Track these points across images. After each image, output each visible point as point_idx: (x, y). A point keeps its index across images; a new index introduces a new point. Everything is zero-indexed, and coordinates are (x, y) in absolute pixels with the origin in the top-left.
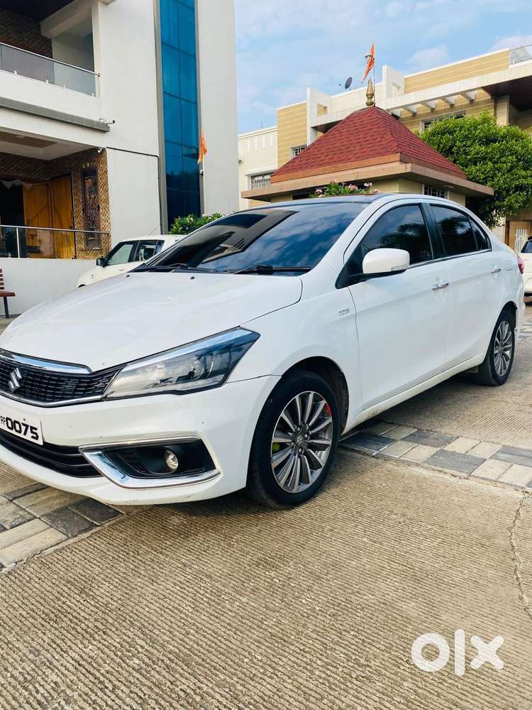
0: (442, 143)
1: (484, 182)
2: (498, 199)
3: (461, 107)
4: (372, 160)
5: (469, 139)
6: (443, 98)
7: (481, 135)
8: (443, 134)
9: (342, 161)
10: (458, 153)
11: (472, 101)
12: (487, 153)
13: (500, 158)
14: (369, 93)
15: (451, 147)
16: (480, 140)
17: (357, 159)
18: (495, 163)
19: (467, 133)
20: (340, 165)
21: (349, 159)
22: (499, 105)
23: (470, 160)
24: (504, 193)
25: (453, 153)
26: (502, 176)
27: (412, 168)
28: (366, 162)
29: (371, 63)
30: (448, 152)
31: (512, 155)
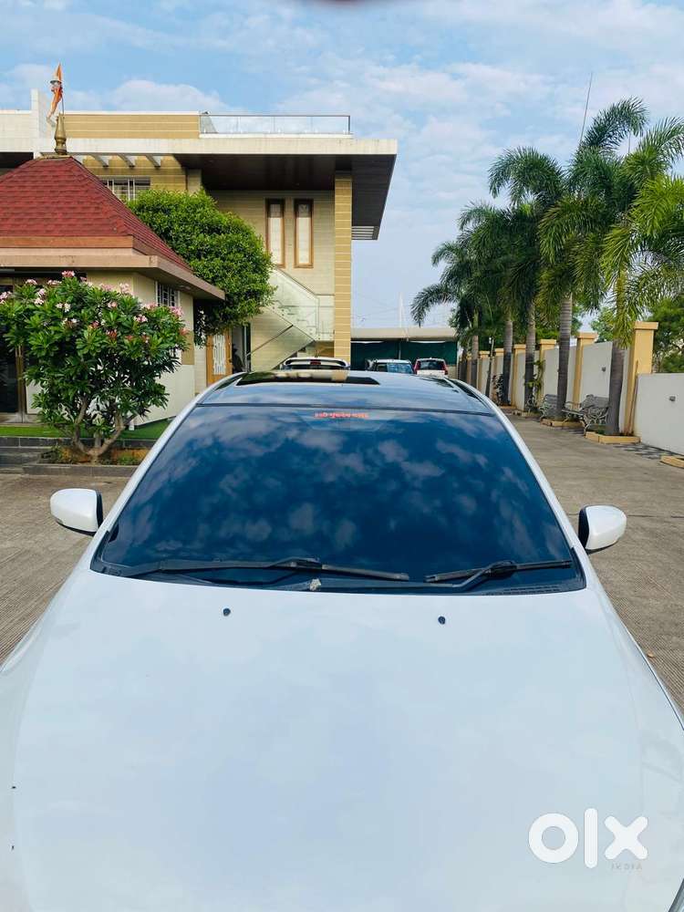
0: (154, 223)
1: (213, 282)
2: (228, 304)
3: (145, 171)
4: (88, 240)
5: (188, 223)
6: (123, 156)
7: (204, 220)
8: (156, 211)
9: (36, 232)
10: (177, 240)
11: (157, 167)
12: (212, 246)
13: (227, 254)
14: (60, 136)
15: (167, 230)
16: (202, 227)
17: (64, 233)
18: (223, 259)
19: (184, 215)
20: (34, 238)
21: (48, 231)
22: (190, 179)
23: (192, 251)
24: (235, 298)
25: (170, 238)
26: (233, 276)
27: (159, 263)
28: (80, 240)
29: (59, 93)
30: (165, 235)
31: (239, 252)
